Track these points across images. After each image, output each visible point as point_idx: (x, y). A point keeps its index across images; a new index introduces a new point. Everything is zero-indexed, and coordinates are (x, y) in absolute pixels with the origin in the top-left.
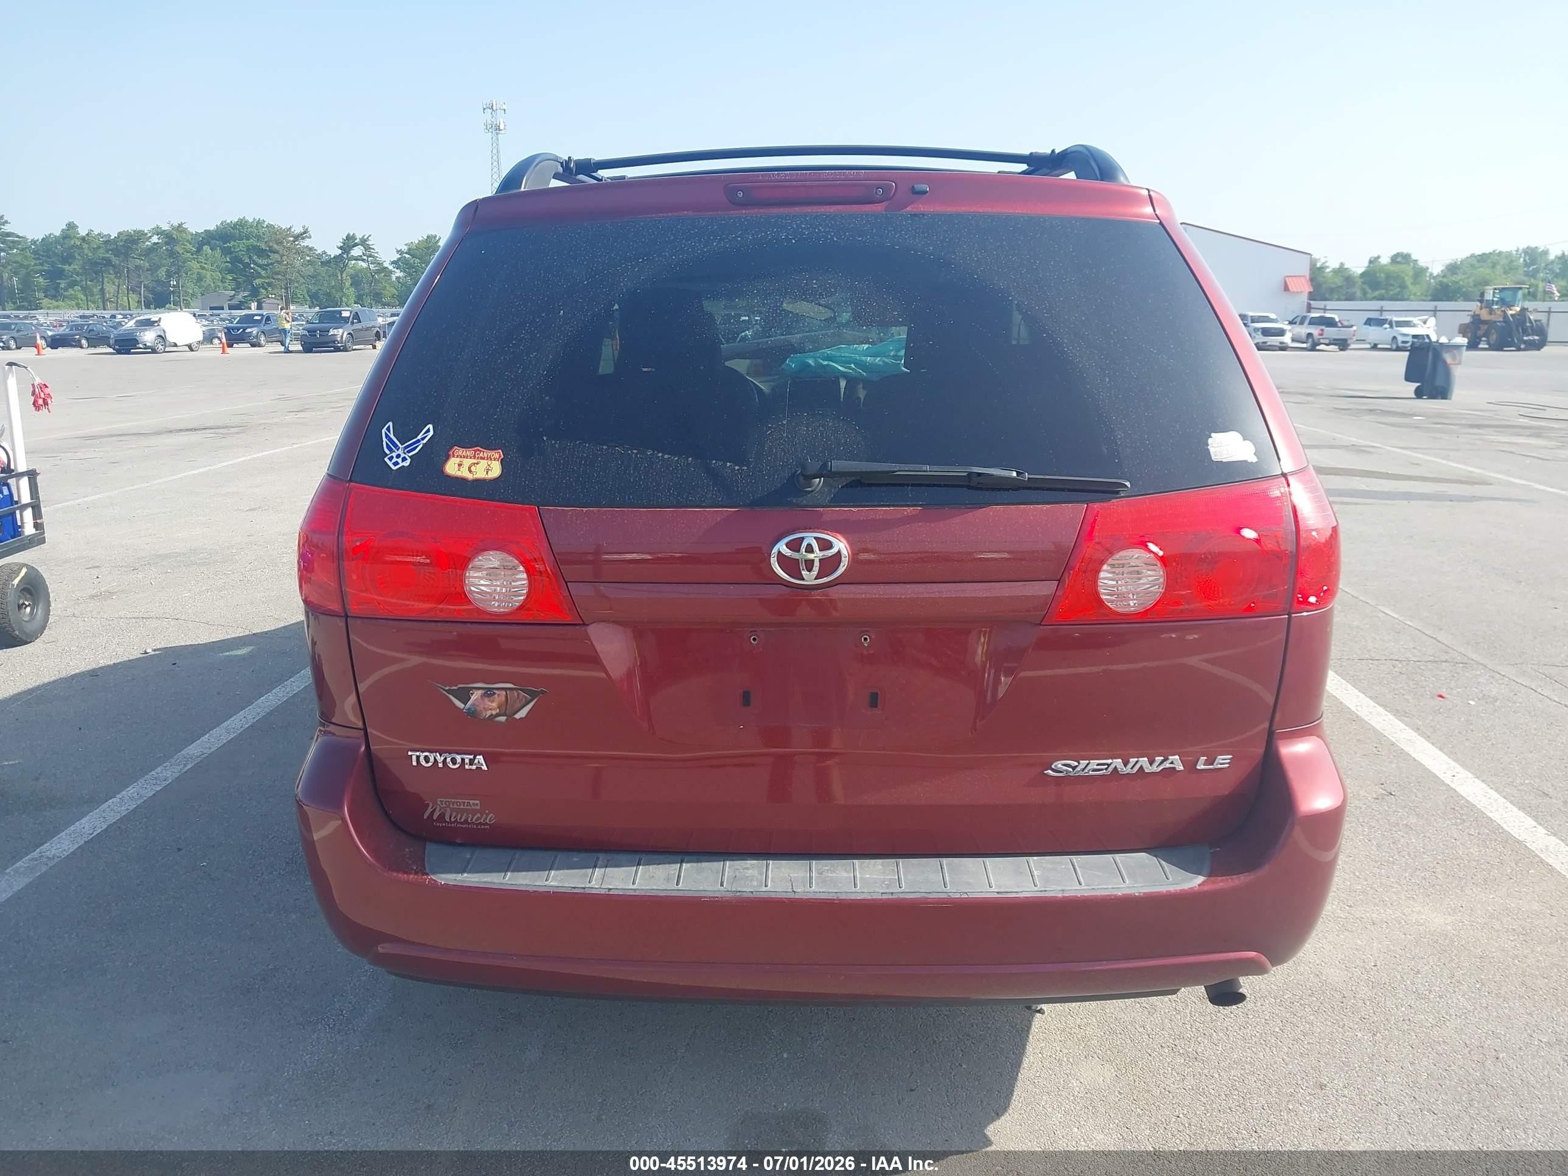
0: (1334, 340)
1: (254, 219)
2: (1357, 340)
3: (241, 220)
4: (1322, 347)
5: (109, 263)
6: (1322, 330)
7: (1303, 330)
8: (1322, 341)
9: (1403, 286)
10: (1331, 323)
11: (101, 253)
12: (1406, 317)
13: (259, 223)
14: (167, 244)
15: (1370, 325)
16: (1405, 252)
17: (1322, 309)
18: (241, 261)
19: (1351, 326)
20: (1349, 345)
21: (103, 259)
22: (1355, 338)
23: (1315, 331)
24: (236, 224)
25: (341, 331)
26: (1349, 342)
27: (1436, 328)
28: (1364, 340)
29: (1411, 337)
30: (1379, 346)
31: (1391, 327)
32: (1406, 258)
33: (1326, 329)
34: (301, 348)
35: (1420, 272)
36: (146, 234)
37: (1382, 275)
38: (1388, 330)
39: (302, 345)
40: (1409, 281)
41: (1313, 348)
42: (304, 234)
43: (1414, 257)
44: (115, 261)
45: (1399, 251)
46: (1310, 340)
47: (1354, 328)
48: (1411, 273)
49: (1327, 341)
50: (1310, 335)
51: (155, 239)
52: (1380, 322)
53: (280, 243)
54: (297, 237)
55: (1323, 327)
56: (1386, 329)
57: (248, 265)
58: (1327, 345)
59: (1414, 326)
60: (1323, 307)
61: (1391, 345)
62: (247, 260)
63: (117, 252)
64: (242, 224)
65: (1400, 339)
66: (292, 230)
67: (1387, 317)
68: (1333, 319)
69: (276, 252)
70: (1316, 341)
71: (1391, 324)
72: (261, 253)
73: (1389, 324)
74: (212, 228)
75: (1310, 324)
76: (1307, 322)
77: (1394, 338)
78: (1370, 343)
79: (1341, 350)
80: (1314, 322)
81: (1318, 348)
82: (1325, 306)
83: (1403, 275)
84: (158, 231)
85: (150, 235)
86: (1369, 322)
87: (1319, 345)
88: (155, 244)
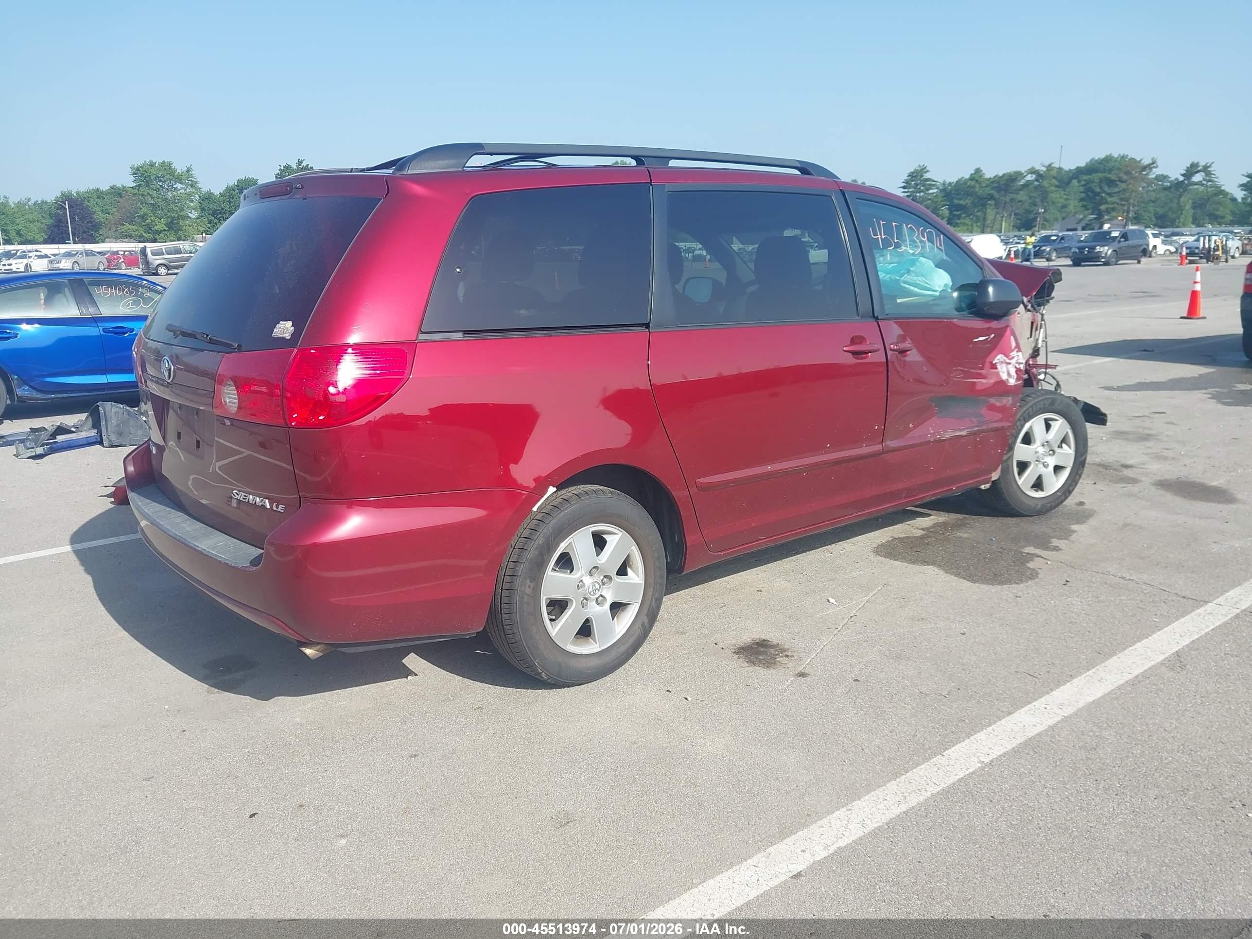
1: (1120, 155)
3: (1107, 157)
5: (992, 197)
11: (988, 191)
13: (1123, 157)
14: (1037, 180)
18: (1093, 191)
21: (989, 194)
24: (1103, 159)
25: (1106, 248)
34: (1071, 263)
36: (1023, 174)
39: (1072, 260)
42: (1153, 164)
44: (996, 195)
51: (1030, 177)
53: (1127, 173)
54: (1144, 168)
57: (1098, 194)
62: (1098, 190)
63: (998, 189)
64: (1108, 159)
66: (1142, 162)
69: (1124, 182)
72: (1111, 183)
74: (1082, 164)
84: (1032, 171)
85: (1025, 174)
88: (1028, 181)
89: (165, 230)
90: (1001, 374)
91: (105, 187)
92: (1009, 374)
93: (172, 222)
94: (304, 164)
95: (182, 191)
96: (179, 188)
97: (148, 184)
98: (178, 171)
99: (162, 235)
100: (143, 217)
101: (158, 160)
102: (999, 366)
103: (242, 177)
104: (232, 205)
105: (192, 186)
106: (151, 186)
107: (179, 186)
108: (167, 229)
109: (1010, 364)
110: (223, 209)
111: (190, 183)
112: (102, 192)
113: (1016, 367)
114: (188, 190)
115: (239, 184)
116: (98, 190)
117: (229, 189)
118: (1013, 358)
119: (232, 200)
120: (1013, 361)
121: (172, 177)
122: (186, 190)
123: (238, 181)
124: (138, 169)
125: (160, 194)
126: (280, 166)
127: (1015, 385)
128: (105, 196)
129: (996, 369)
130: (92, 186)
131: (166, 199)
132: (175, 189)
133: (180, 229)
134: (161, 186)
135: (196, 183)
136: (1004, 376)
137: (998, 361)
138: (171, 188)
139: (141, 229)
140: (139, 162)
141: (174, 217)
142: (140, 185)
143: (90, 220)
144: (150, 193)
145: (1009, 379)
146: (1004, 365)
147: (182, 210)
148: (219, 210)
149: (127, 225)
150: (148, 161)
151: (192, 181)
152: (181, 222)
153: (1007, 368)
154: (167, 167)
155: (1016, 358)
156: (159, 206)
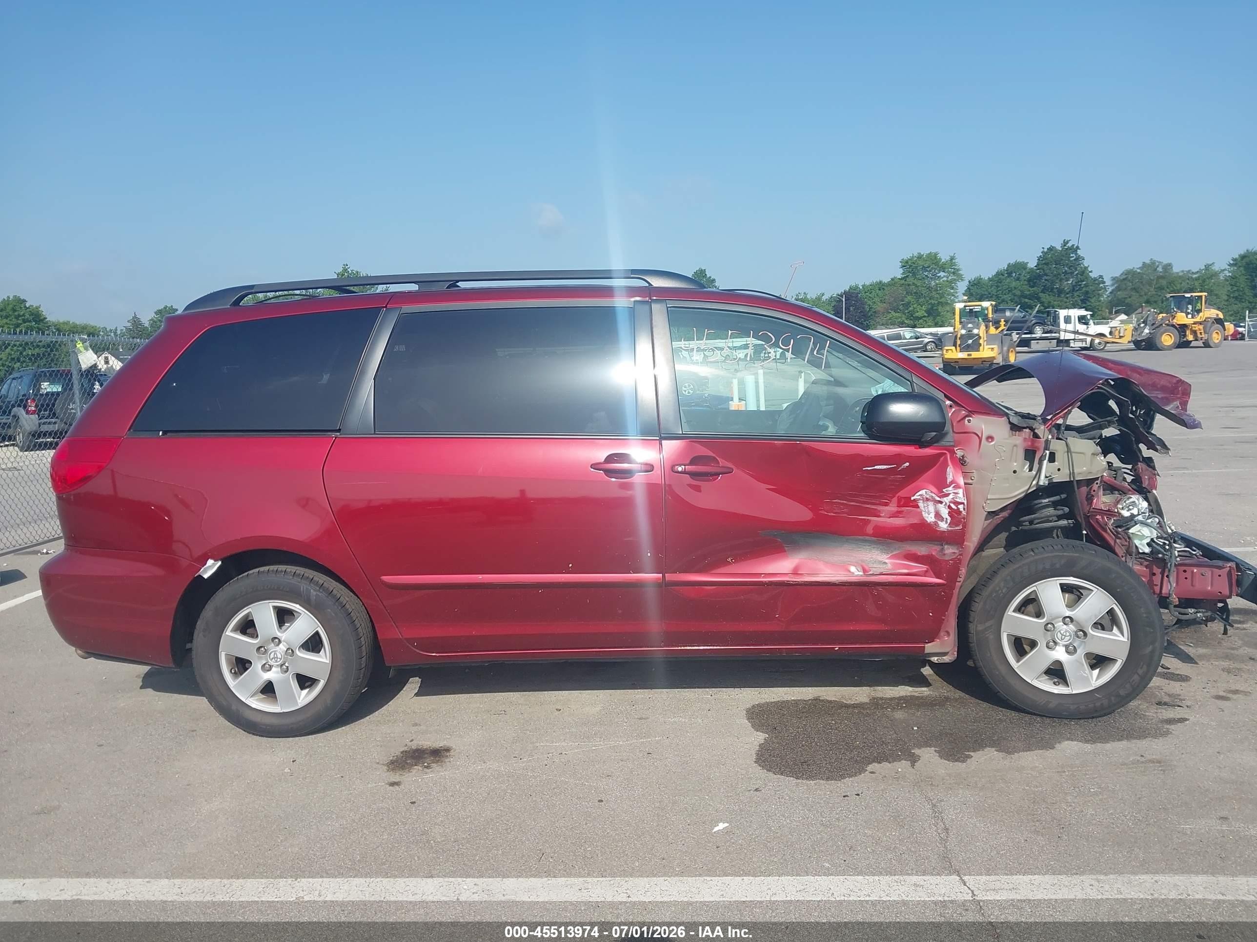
89: (924, 316)
90: (925, 515)
91: (886, 280)
92: (938, 515)
93: (932, 308)
94: (1070, 245)
95: (945, 279)
96: (942, 276)
97: (914, 274)
98: (943, 261)
99: (921, 321)
100: (908, 305)
101: (925, 252)
102: (921, 504)
103: (1012, 262)
104: (999, 289)
105: (954, 273)
106: (918, 277)
107: (942, 274)
108: (927, 315)
109: (941, 502)
110: (990, 294)
111: (953, 270)
112: (884, 284)
113: (949, 507)
114: (950, 278)
115: (1009, 268)
116: (881, 282)
117: (999, 274)
118: (947, 495)
119: (1000, 284)
120: (946, 500)
121: (936, 267)
122: (948, 278)
123: (1009, 265)
124: (907, 262)
125: (925, 283)
126: (1043, 248)
127: (949, 531)
128: (885, 288)
129: (918, 507)
130: (875, 279)
131: (929, 287)
132: (939, 277)
133: (939, 314)
134: (926, 276)
135: (958, 270)
136: (930, 518)
137: (919, 497)
138: (935, 277)
139: (904, 316)
140: (907, 256)
141: (934, 304)
142: (907, 276)
143: (862, 310)
144: (916, 283)
145: (939, 522)
146: (931, 504)
147: (942, 296)
148: (985, 295)
149: (893, 313)
150: (916, 254)
151: (954, 269)
152: (940, 308)
153: (936, 508)
154: (933, 258)
155: (951, 496)
156: (922, 295)
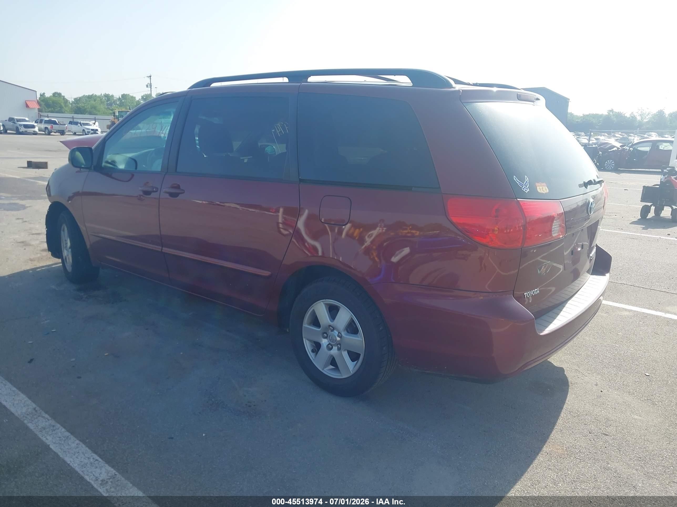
0: (58, 130)
2: (68, 131)
4: (53, 133)
6: (52, 126)
7: (43, 126)
8: (53, 131)
9: (61, 107)
10: (55, 123)
12: (86, 121)
15: (72, 125)
16: (58, 92)
17: (46, 116)
19: (65, 125)
20: (65, 133)
22: (67, 130)
23: (49, 126)
26: (65, 131)
27: (99, 126)
28: (70, 131)
29: (90, 130)
30: (77, 133)
31: (81, 125)
32: (59, 94)
33: (54, 126)
35: (66, 101)
37: (50, 101)
38: (80, 126)
40: (63, 105)
41: (49, 134)
43: (63, 95)
45: (56, 91)
46: (47, 130)
47: (66, 125)
48: (63, 101)
49: (55, 131)
50: (46, 128)
52: (76, 123)
55: (52, 125)
56: (79, 126)
58: (55, 132)
59: (90, 125)
60: (47, 115)
61: (83, 133)
65: (86, 131)
67: (78, 121)
68: (55, 121)
70: (50, 131)
71: (80, 123)
73: (79, 124)
75: (45, 123)
76: (43, 122)
77: (83, 130)
78: (72, 132)
79: (62, 135)
80: (47, 122)
81: (51, 134)
82: (48, 115)
83: (60, 102)
86: (71, 123)
87: (51, 132)
